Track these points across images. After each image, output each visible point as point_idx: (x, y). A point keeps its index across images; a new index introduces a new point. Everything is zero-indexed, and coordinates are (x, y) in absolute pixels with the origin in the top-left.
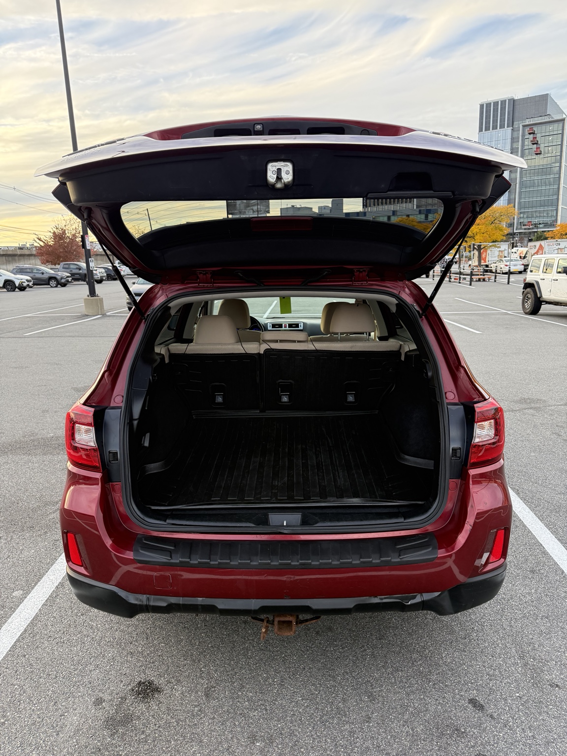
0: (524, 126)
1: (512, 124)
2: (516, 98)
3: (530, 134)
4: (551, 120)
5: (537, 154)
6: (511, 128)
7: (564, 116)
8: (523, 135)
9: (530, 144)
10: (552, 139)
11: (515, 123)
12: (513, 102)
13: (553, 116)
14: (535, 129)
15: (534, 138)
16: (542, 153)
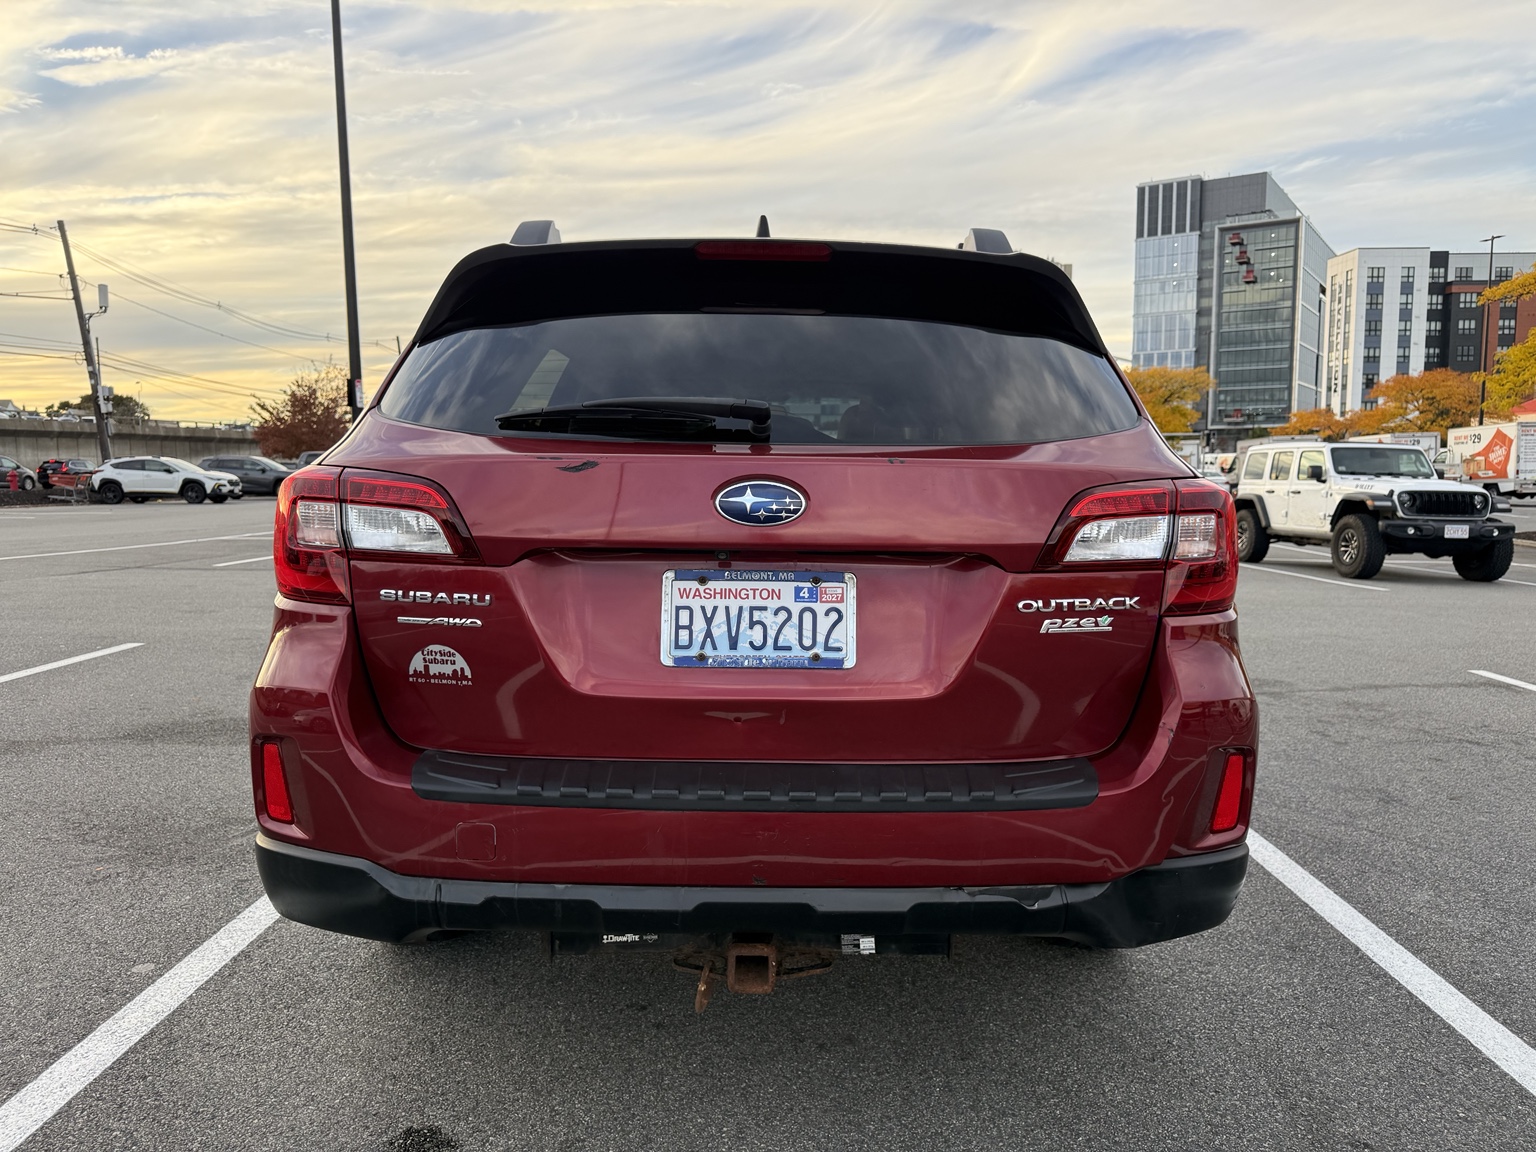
0: (1223, 230)
1: (1199, 224)
2: (1206, 178)
3: (1234, 244)
4: (1273, 219)
5: (1248, 283)
6: (1198, 233)
7: (1298, 214)
8: (1222, 247)
9: (1235, 262)
10: (1277, 256)
11: (1205, 224)
12: (1201, 185)
13: (1276, 213)
14: (1244, 235)
15: (1241, 253)
16: (1259, 280)
